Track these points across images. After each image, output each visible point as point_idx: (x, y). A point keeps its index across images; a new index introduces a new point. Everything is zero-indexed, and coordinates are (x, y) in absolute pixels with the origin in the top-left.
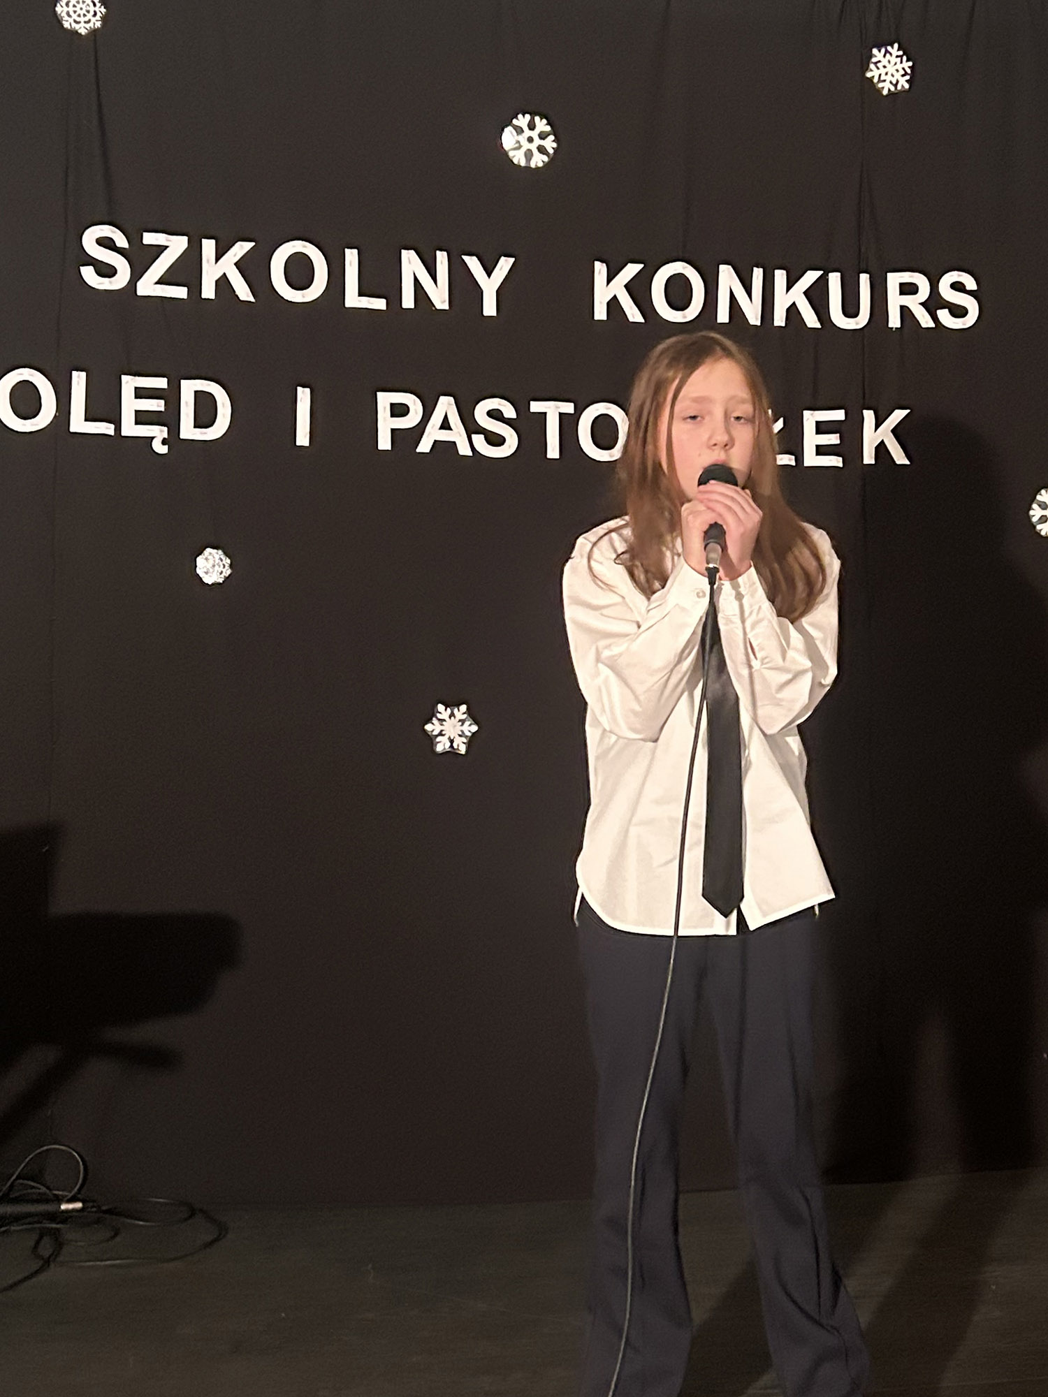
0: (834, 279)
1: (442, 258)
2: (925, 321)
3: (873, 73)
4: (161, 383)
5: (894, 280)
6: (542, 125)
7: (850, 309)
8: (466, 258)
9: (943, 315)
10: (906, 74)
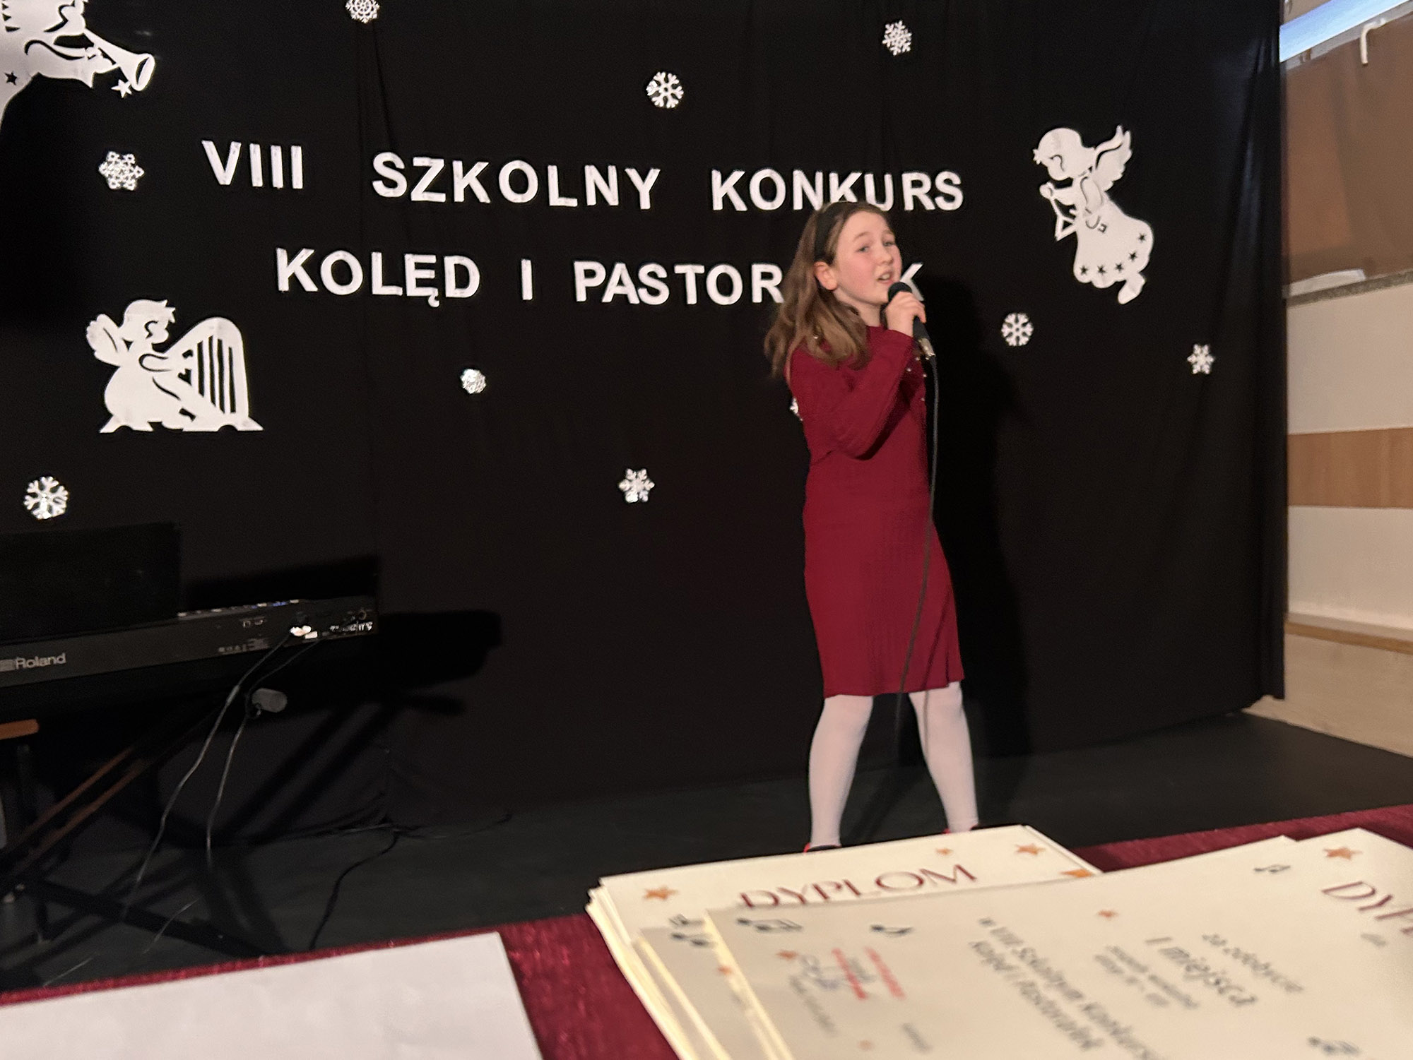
0: (869, 179)
1: (612, 171)
2: (929, 205)
3: (887, 41)
4: (432, 259)
5: (908, 178)
6: (673, 79)
7: (880, 197)
9: (940, 201)
10: (908, 41)
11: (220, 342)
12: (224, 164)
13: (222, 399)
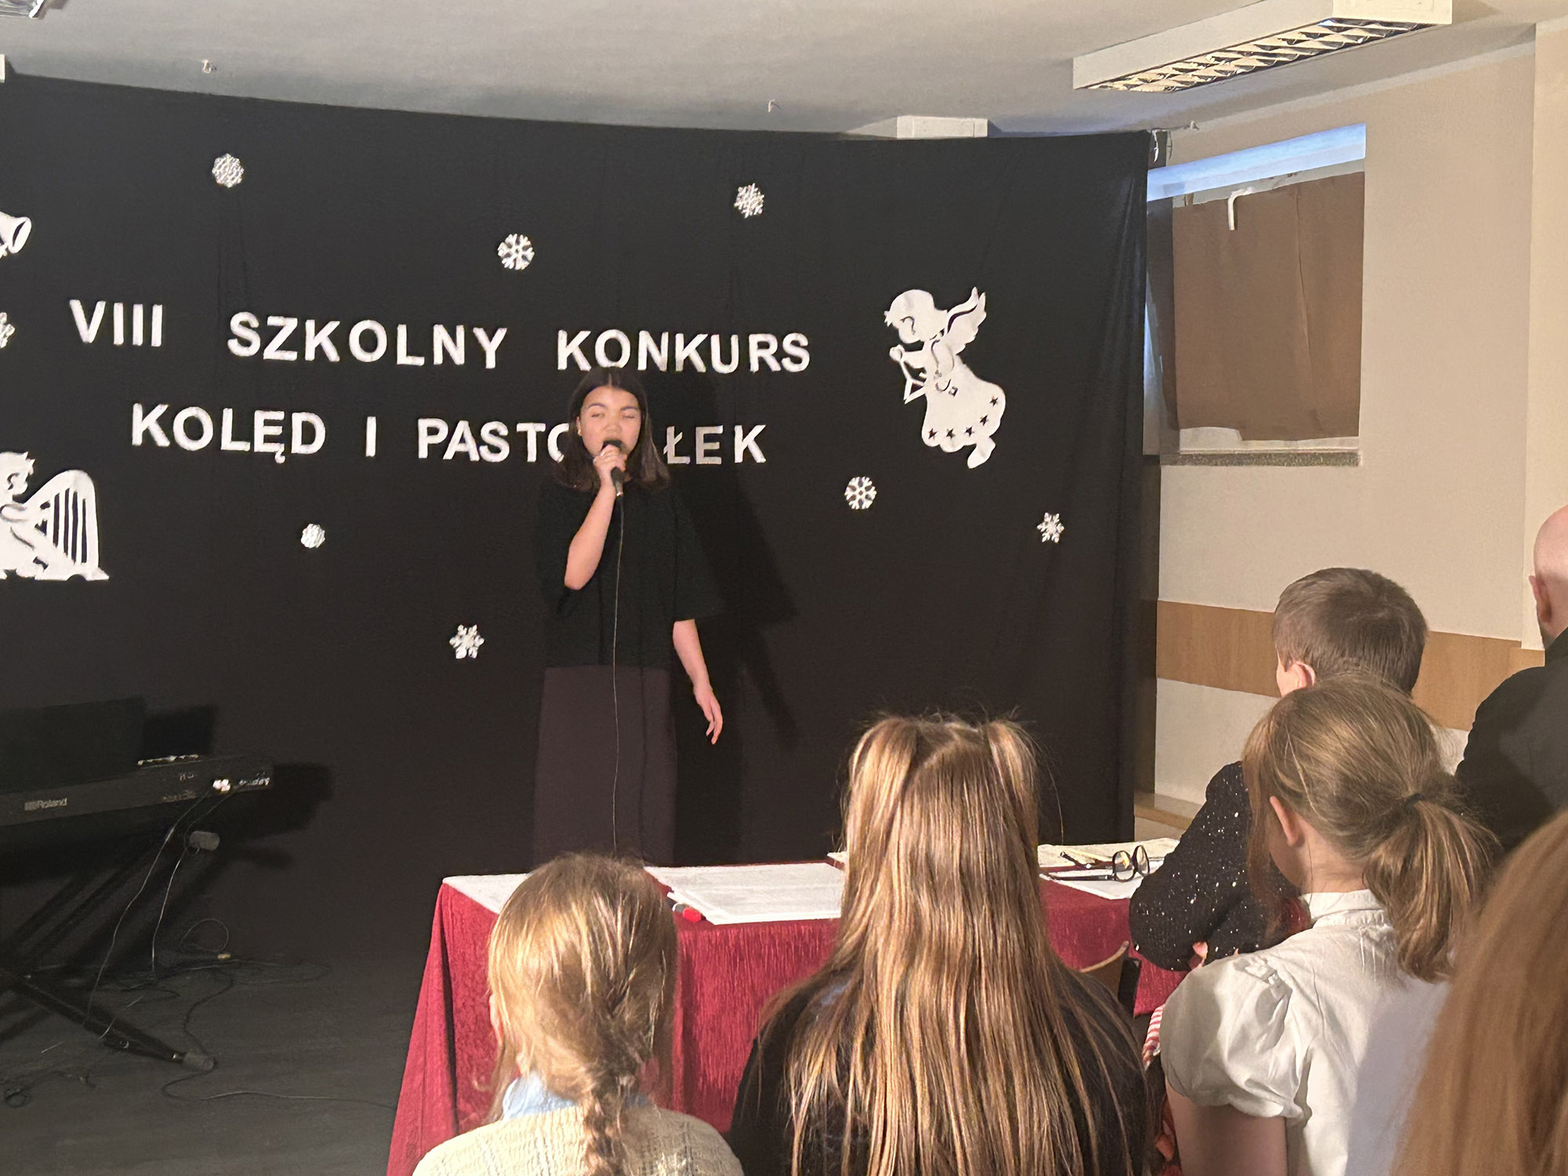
0: (715, 340)
1: (460, 330)
2: (774, 366)
3: (739, 204)
5: (754, 339)
6: (525, 241)
7: (726, 359)
8: (475, 330)
9: (786, 362)
10: (760, 203)
11: (75, 495)
12: (89, 321)
13: (75, 549)
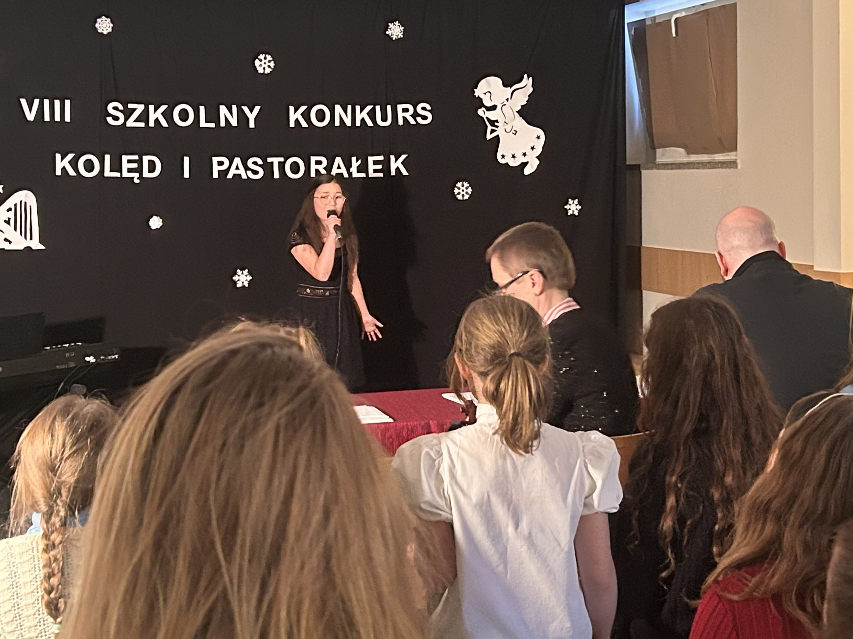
0: (378, 108)
1: (234, 108)
2: (412, 122)
3: (389, 32)
4: (136, 157)
5: (400, 107)
6: (269, 58)
7: (384, 119)
8: (243, 107)
9: (419, 119)
10: (401, 32)
11: (25, 203)
12: (30, 111)
13: (26, 233)
